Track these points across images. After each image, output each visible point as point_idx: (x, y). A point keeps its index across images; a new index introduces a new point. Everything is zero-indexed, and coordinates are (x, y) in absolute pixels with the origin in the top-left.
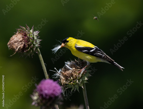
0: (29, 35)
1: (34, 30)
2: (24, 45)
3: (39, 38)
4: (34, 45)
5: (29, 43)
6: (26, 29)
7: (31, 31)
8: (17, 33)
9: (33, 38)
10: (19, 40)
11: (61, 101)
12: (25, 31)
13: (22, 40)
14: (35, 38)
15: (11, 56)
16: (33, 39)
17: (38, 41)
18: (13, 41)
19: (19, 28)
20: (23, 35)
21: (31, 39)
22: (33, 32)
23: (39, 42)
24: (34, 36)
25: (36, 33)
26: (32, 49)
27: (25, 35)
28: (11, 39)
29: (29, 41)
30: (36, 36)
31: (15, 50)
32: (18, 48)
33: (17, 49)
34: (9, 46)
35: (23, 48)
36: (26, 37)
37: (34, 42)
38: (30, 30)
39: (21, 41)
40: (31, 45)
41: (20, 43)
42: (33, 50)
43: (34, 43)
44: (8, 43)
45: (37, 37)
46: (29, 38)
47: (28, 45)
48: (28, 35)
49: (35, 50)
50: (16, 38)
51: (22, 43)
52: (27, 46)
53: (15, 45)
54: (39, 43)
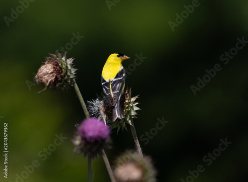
0: (62, 65)
1: (67, 58)
2: (56, 77)
3: (74, 68)
4: (68, 76)
5: (63, 74)
6: (57, 57)
7: (64, 59)
8: (46, 63)
9: (67, 67)
10: (50, 72)
11: (110, 145)
12: (56, 59)
13: (53, 71)
14: (69, 67)
15: (39, 92)
16: (66, 69)
17: (73, 71)
18: (41, 73)
19: (49, 56)
20: (53, 64)
21: (64, 69)
22: (66, 60)
23: (75, 72)
24: (68, 65)
25: (70, 61)
26: (66, 81)
27: (57, 65)
28: (39, 71)
29: (62, 72)
30: (70, 64)
31: (45, 84)
32: (49, 82)
33: (48, 84)
34: (37, 80)
35: (55, 81)
36: (58, 67)
37: (68, 72)
38: (62, 57)
39: (52, 73)
40: (65, 76)
41: (51, 75)
42: (67, 83)
43: (69, 74)
44: (36, 77)
45: (72, 65)
46: (61, 68)
47: (61, 76)
48: (60, 64)
49: (71, 82)
50: (45, 69)
51: (53, 75)
52: (60, 79)
53: (44, 78)
54: (74, 74)
